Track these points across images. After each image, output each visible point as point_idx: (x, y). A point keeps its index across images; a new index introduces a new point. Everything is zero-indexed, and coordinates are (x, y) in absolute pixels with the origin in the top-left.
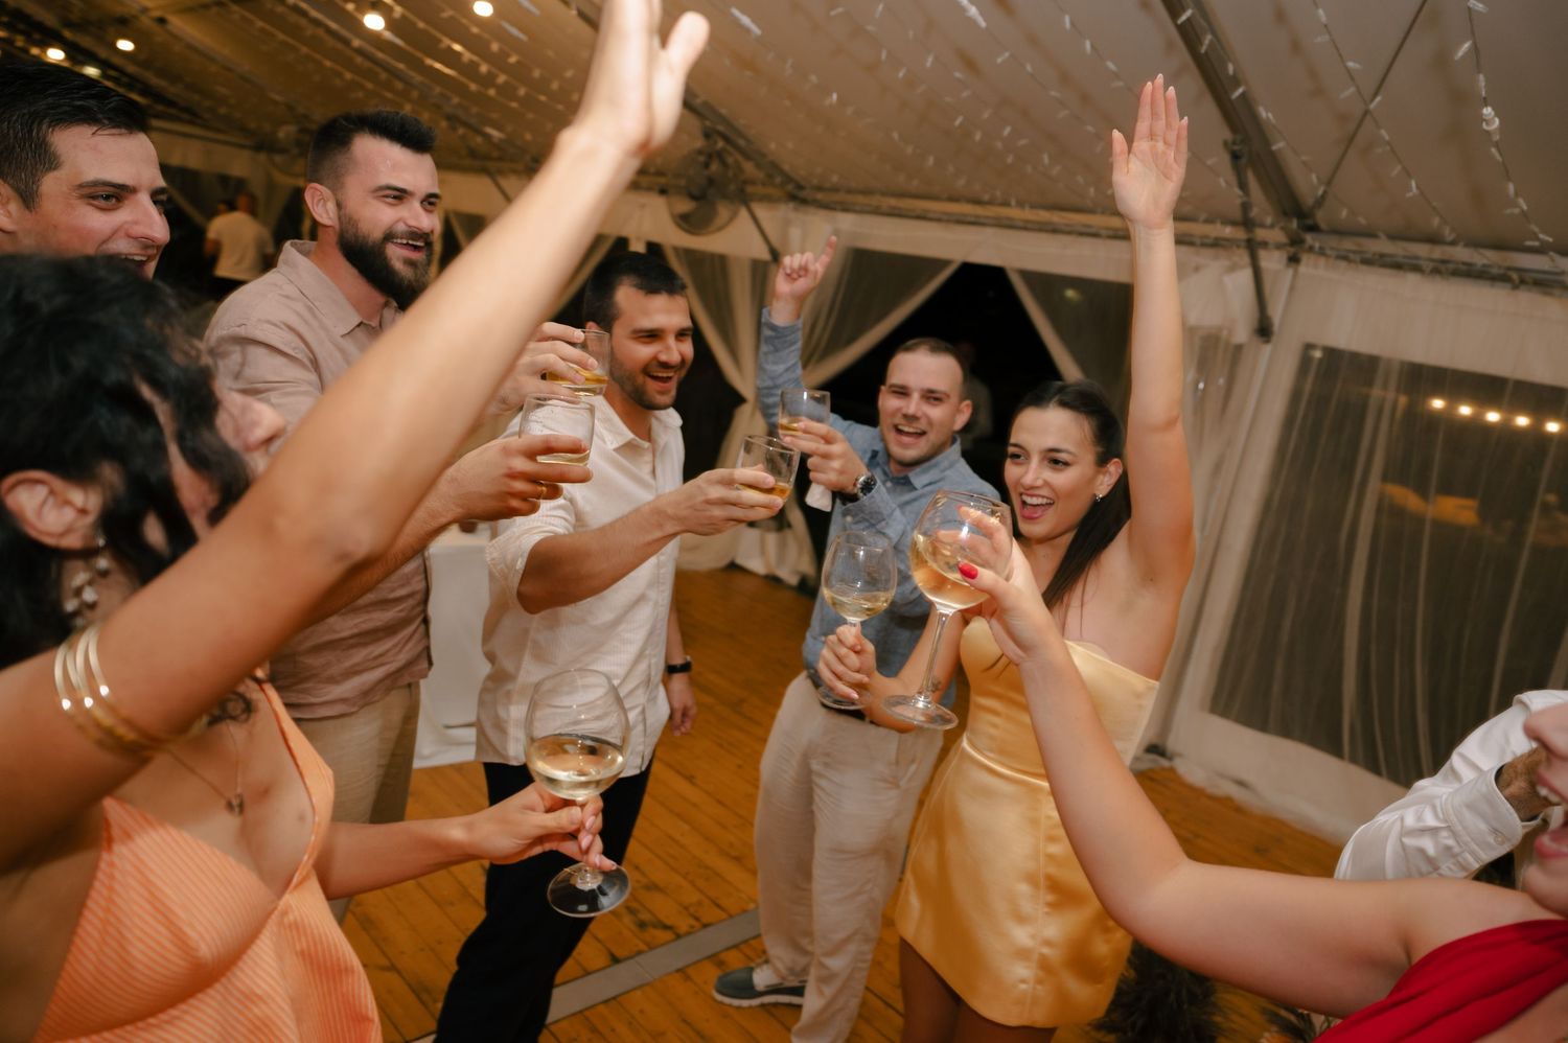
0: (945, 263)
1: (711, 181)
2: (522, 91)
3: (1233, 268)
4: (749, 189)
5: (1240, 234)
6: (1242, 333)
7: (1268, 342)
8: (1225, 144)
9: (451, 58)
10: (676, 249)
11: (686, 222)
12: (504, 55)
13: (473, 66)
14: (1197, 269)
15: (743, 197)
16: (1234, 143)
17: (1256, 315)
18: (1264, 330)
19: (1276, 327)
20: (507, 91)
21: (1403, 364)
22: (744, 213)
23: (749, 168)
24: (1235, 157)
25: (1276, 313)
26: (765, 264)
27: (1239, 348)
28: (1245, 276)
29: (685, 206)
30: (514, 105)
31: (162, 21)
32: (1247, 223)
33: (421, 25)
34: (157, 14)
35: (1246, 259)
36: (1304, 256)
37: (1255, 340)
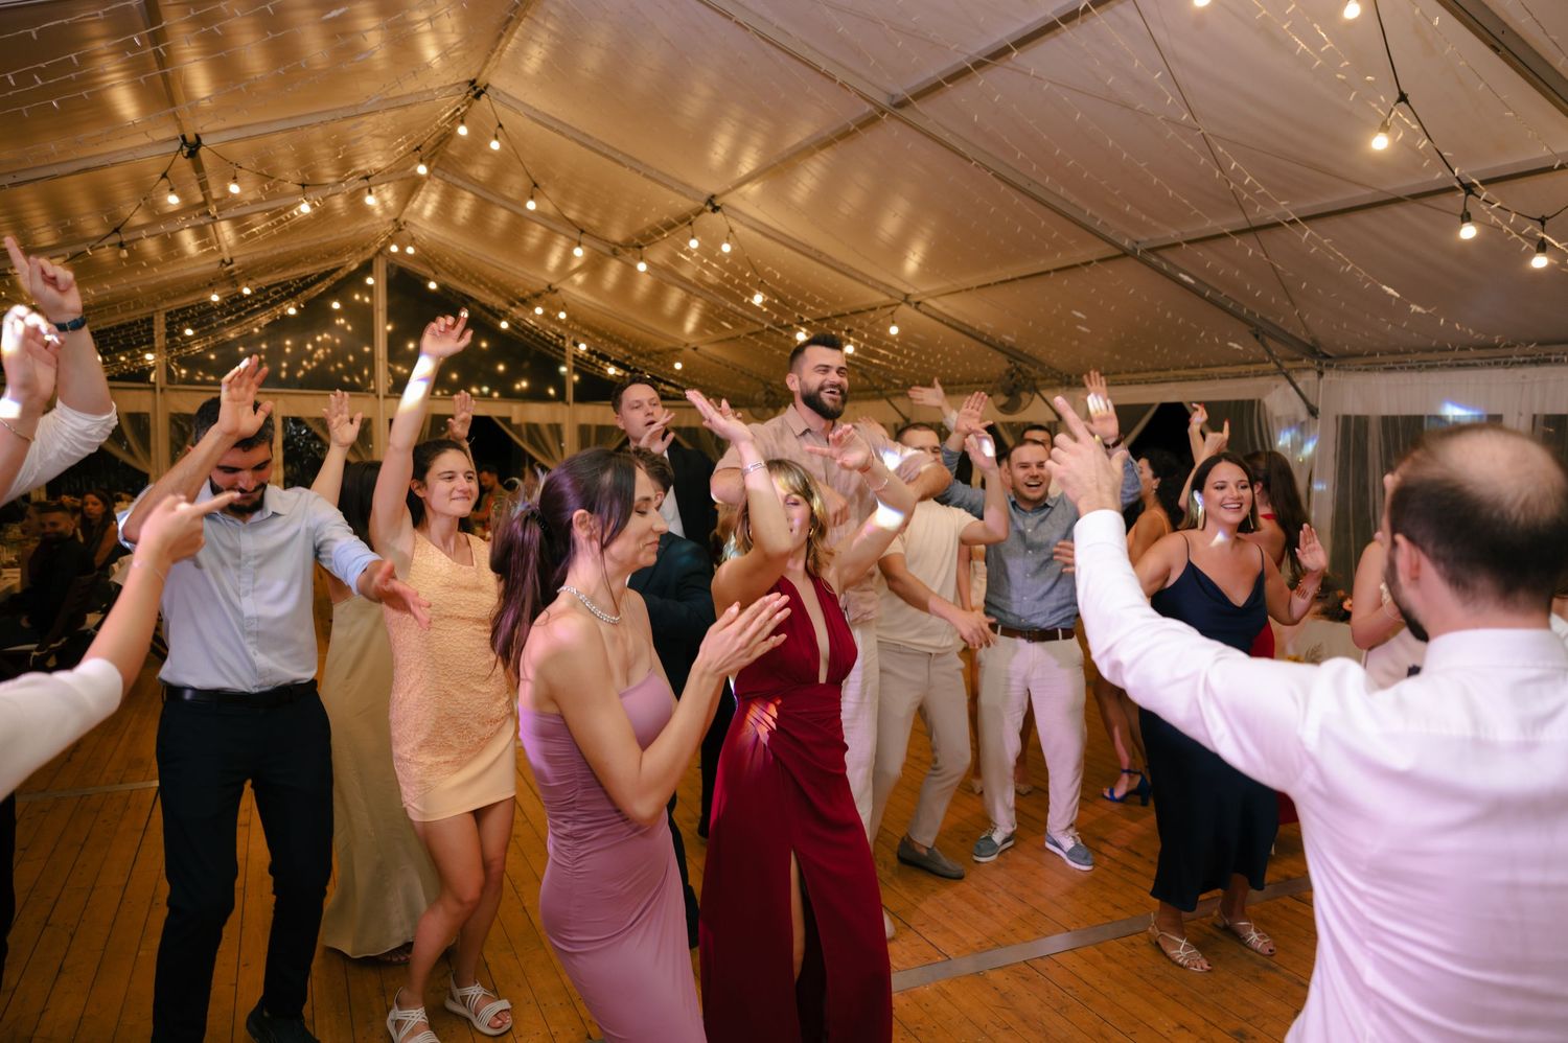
0: (1150, 406)
1: (1015, 386)
2: (916, 365)
4: (1039, 383)
5: (1275, 366)
6: (1303, 416)
7: (1317, 418)
9: (884, 358)
10: (1002, 424)
11: (1004, 409)
12: (909, 354)
13: (894, 359)
14: (1277, 386)
15: (1035, 389)
16: (1253, 330)
17: (1306, 406)
18: (1313, 412)
19: (1317, 409)
20: (910, 366)
22: (1037, 396)
23: (1035, 373)
24: (1257, 336)
25: (1314, 402)
26: (1055, 423)
27: (1303, 423)
28: (1290, 387)
29: (1003, 400)
30: (912, 371)
31: (695, 349)
33: (871, 348)
34: (694, 346)
35: (1285, 378)
36: (1325, 371)
37: (1312, 419)
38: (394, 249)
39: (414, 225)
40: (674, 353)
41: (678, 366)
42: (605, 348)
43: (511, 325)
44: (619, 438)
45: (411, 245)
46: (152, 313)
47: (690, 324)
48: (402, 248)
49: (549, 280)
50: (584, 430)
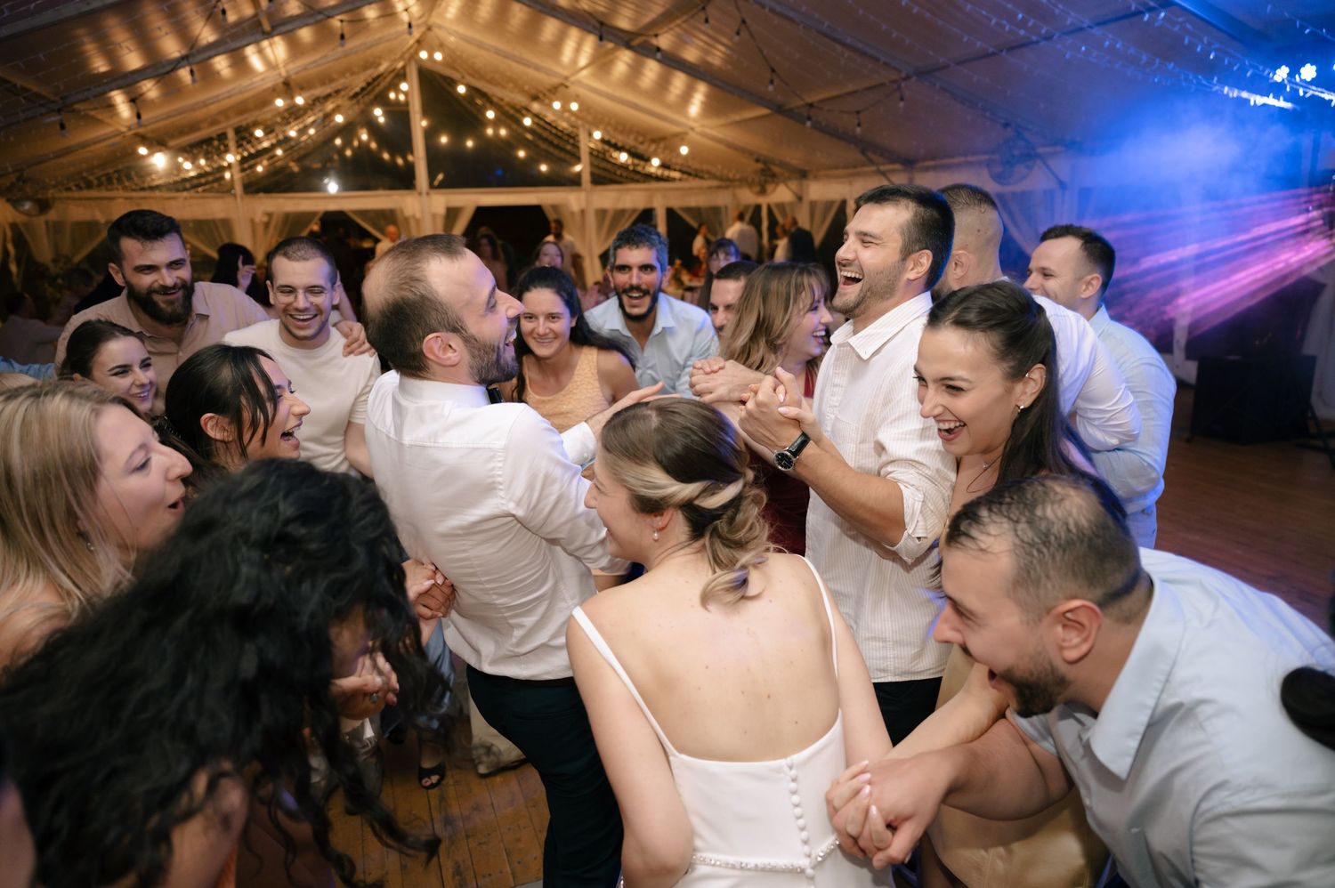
4: (1043, 151)
15: (1040, 158)
22: (1040, 166)
26: (1056, 191)
29: (998, 170)
38: (424, 55)
39: (440, 27)
40: (681, 138)
41: (684, 150)
42: (619, 139)
43: (533, 122)
44: (630, 217)
45: (439, 50)
46: (225, 128)
47: (695, 108)
48: (431, 55)
49: (566, 73)
50: (602, 213)
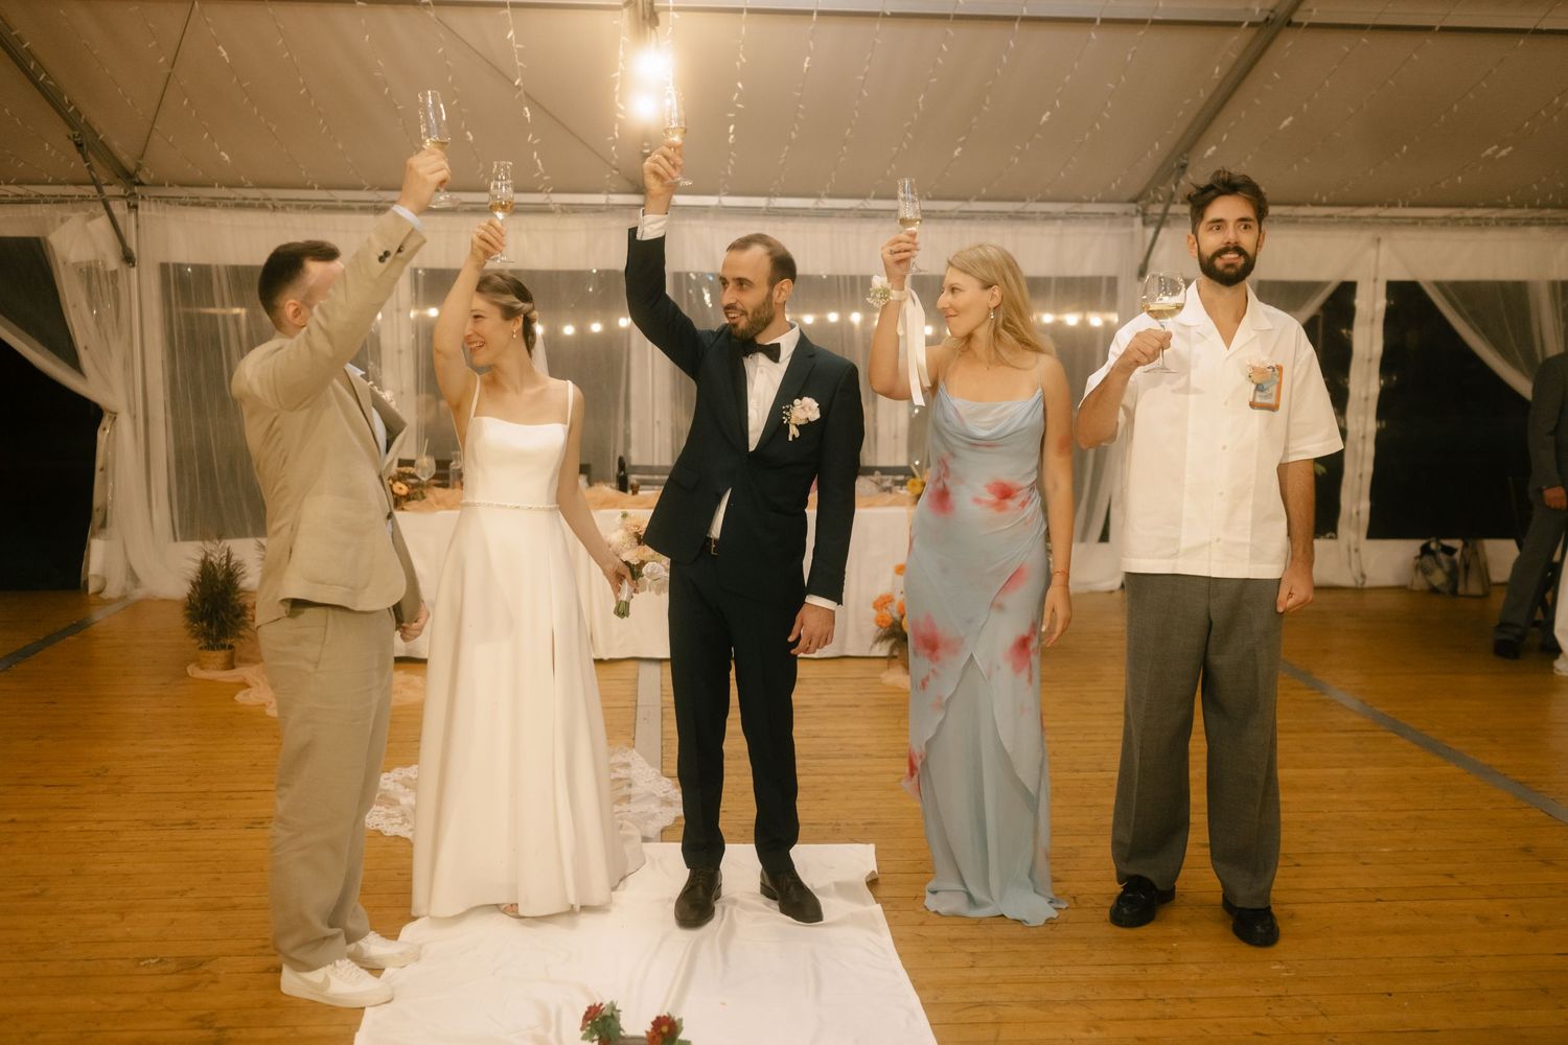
3: (92, 217)
5: (92, 190)
6: (113, 263)
7: (134, 266)
8: (69, 138)
14: (63, 221)
16: (74, 136)
17: (121, 248)
18: (128, 258)
19: (135, 255)
21: (226, 267)
24: (79, 146)
25: (132, 245)
27: (115, 273)
28: (102, 222)
32: (95, 182)
35: (101, 208)
36: (140, 203)
37: (124, 266)
